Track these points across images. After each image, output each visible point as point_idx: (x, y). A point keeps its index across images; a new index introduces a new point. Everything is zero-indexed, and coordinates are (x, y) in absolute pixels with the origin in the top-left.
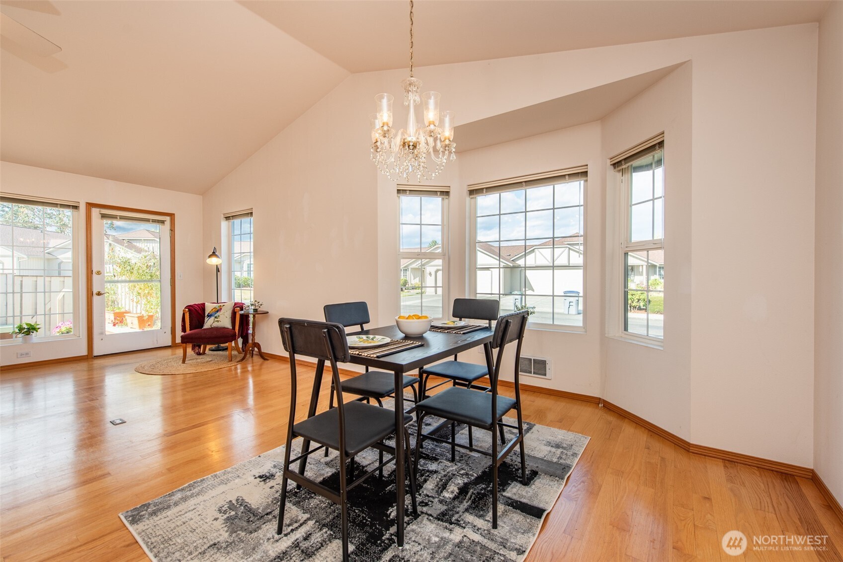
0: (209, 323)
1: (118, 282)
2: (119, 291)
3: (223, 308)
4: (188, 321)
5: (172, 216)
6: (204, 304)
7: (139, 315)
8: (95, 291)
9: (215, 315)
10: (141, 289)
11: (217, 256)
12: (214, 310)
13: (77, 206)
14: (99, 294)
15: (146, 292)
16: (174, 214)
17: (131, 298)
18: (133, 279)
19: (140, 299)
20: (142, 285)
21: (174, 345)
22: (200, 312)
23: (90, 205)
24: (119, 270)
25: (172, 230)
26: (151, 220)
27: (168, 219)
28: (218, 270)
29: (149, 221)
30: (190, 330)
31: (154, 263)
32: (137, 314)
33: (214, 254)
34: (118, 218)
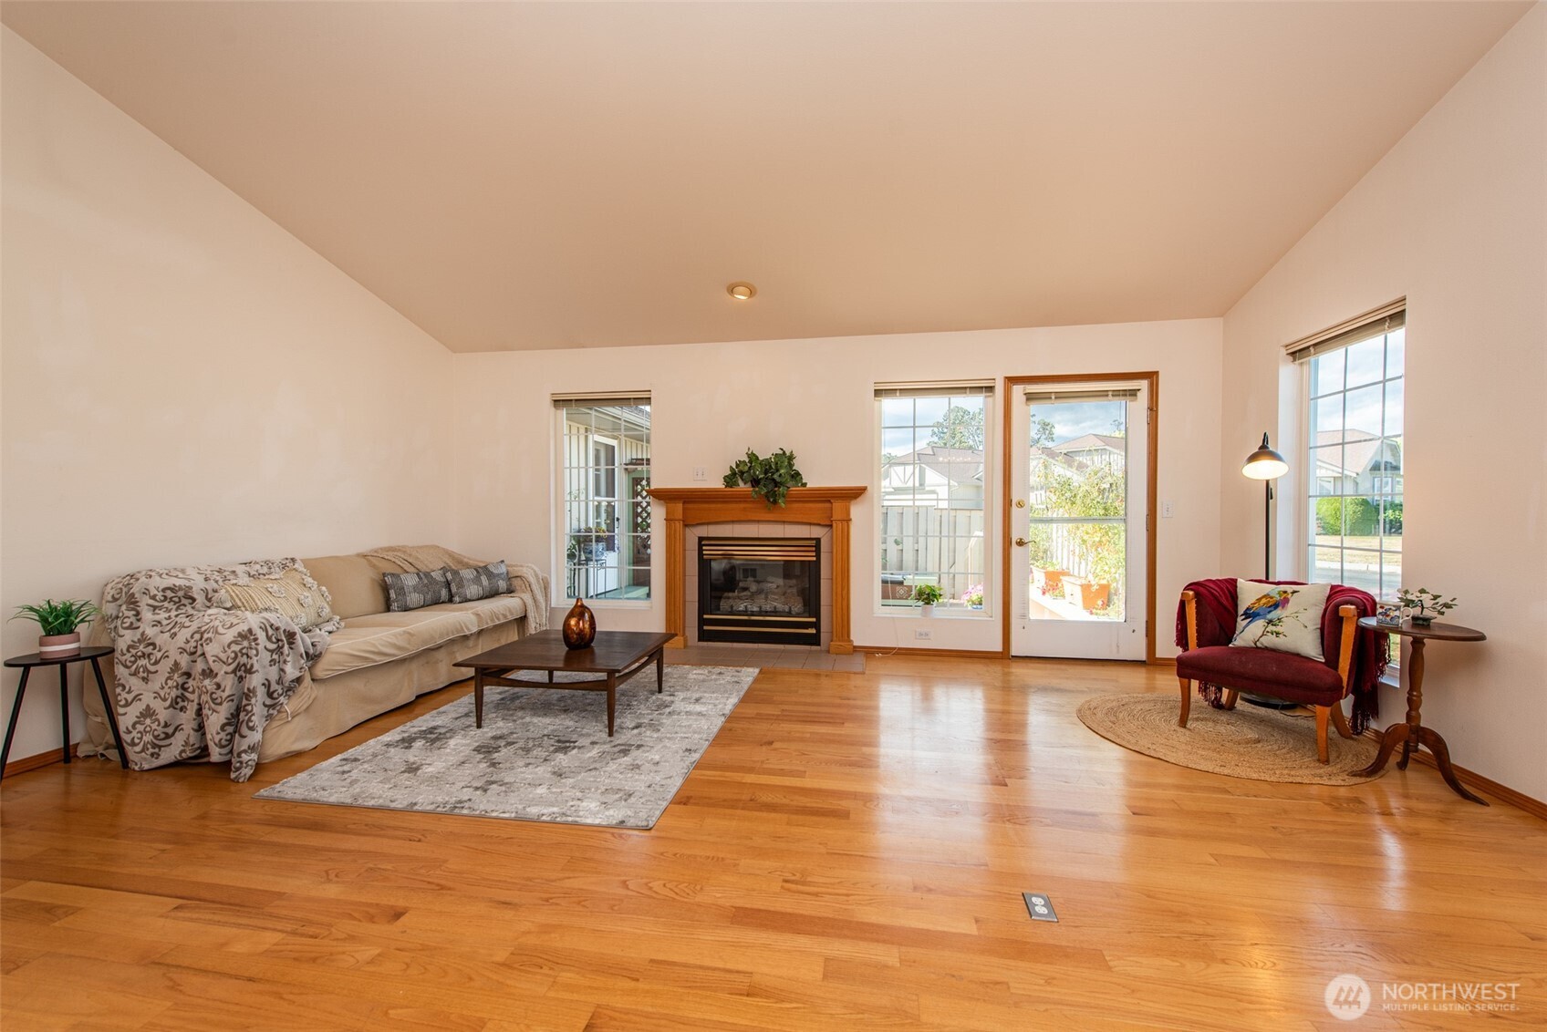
0: (1249, 634)
1: (1051, 521)
2: (1054, 536)
3: (1293, 600)
4: (1194, 622)
5: (1151, 376)
6: (1235, 581)
7: (1084, 582)
8: (1015, 538)
9: (1269, 616)
10: (1087, 533)
11: (1274, 456)
12: (1264, 601)
13: (991, 387)
14: (1021, 543)
15: (1097, 539)
16: (1157, 373)
17: (1071, 548)
18: (1076, 516)
19: (1085, 550)
20: (1089, 527)
21: (1151, 662)
22: (1224, 601)
23: (1012, 380)
24: (1054, 498)
25: (1153, 409)
26: (1110, 393)
27: (1143, 385)
28: (1269, 495)
29: (1107, 396)
30: (1200, 645)
31: (1111, 485)
32: (1080, 578)
33: (1264, 451)
34: (1053, 397)
